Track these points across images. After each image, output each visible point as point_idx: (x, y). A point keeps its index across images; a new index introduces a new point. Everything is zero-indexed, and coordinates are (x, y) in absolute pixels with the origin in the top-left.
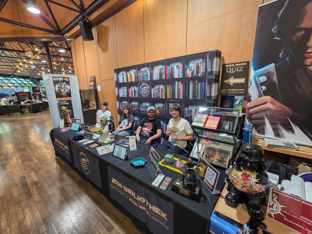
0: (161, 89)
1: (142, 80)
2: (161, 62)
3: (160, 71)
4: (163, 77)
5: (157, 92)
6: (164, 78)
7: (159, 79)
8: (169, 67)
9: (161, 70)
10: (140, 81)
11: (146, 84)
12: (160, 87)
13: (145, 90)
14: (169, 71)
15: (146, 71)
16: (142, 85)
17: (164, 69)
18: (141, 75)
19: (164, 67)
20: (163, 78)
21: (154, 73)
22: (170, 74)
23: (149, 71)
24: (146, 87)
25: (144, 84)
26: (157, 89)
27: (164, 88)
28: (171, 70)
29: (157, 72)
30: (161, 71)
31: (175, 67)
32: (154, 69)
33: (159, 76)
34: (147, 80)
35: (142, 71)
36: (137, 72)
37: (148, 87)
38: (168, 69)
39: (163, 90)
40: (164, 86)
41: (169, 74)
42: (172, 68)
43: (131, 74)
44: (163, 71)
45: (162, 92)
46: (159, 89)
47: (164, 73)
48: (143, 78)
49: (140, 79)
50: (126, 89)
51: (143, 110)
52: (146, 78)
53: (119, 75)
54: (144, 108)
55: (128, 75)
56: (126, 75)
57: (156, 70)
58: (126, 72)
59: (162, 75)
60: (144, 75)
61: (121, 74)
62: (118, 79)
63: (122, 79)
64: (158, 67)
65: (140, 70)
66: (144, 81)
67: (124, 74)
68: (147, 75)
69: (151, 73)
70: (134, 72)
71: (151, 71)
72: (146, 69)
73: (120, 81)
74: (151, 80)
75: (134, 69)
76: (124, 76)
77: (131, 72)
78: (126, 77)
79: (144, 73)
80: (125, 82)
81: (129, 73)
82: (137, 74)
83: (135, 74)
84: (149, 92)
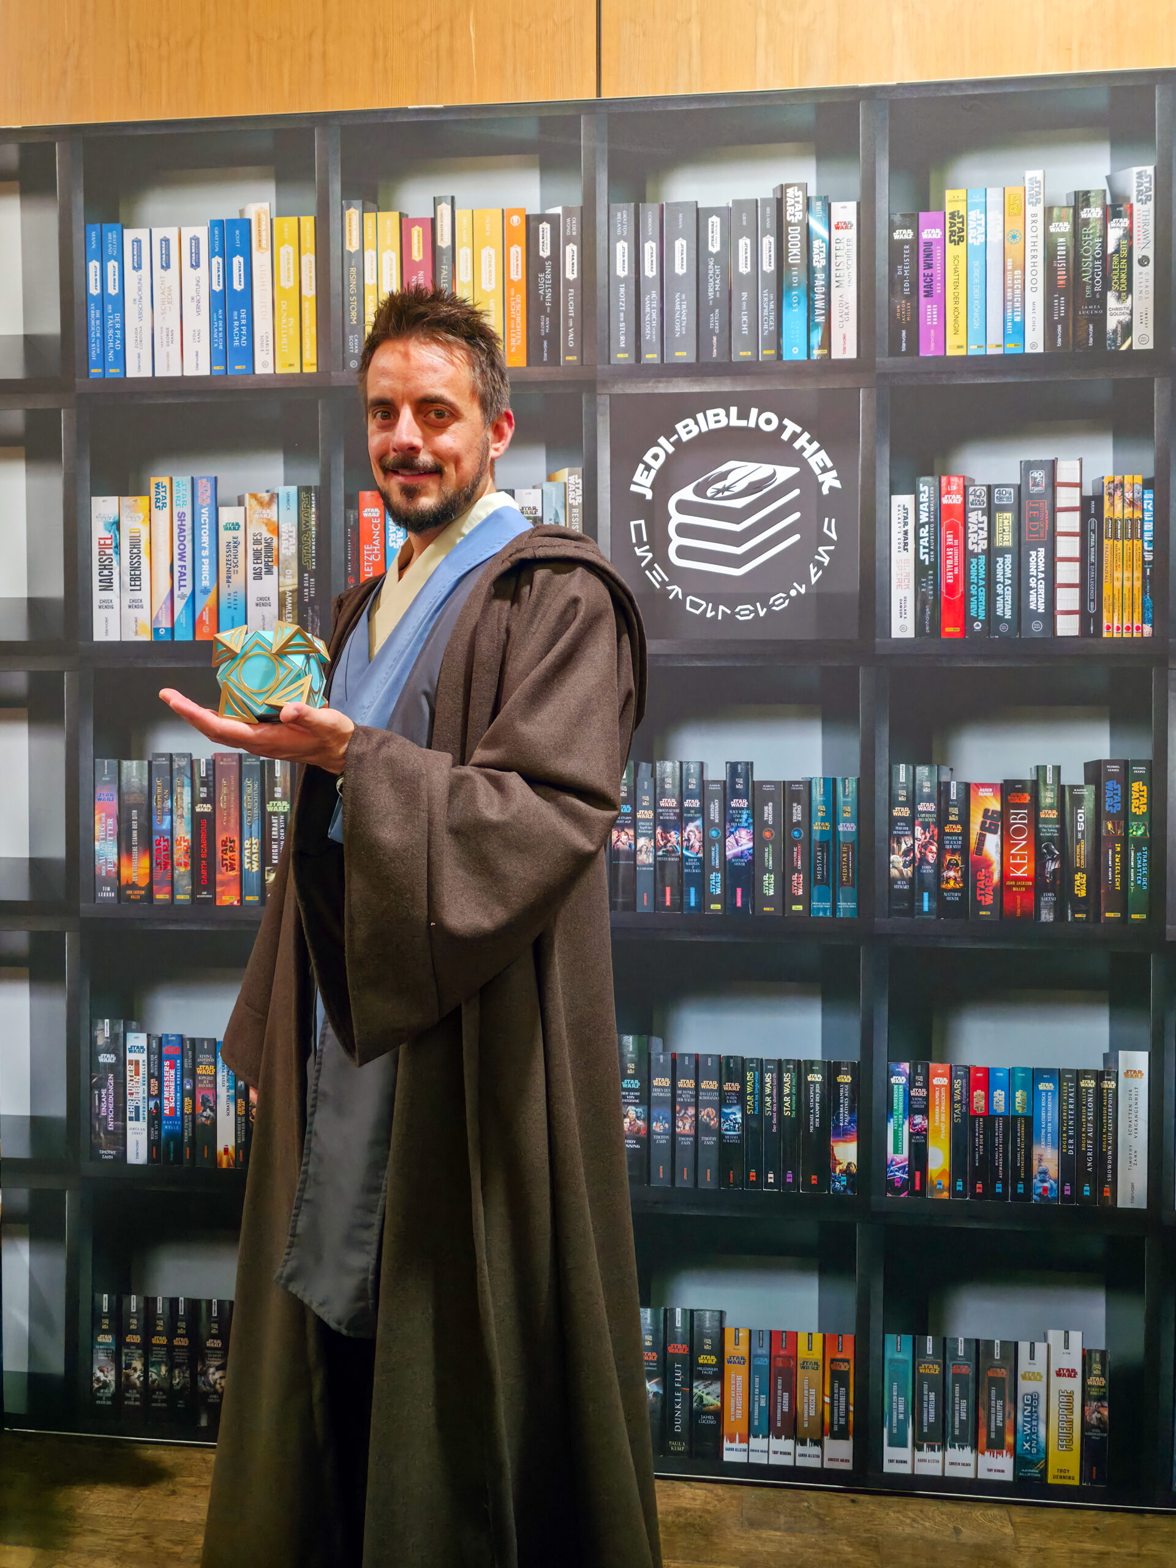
0: (1067, 497)
1: (683, 355)
2: (1100, 100)
3: (1066, 227)
4: (1112, 323)
5: (1005, 539)
6: (1143, 338)
7: (1035, 341)
9: (1094, 213)
10: (638, 370)
11: (764, 420)
12: (1052, 467)
15: (794, 213)
16: (687, 430)
18: (681, 265)
19: (1139, 177)
20: (1127, 329)
21: (954, 254)
23: (846, 211)
24: (763, 470)
25: (714, 419)
26: (1007, 497)
27: (1134, 481)
29: (1013, 237)
30: (1078, 225)
32: (953, 200)
33: (1036, 299)
34: (794, 351)
35: (700, 216)
36: (587, 213)
37: (817, 458)
39: (1115, 510)
40: (1147, 459)
43: (444, 241)
44: (1129, 234)
45: (1093, 539)
46: (1046, 504)
47: (1143, 261)
48: (714, 321)
49: (650, 331)
50: (274, 497)
51: (683, 858)
52: (767, 326)
53: (129, 235)
54: (699, 822)
55: (370, 255)
56: (309, 259)
57: (995, 217)
58: (311, 201)
59: (1107, 286)
60: (744, 267)
61: (188, 233)
62: (94, 313)
63: (199, 321)
64: (1034, 174)
65: (649, 190)
66: (728, 368)
67: (260, 236)
68: (796, 276)
69: (895, 248)
70: (516, 220)
71: (897, 218)
72: (783, 188)
73: (139, 342)
74: (884, 361)
75: (526, 166)
76: (261, 259)
77: (445, 209)
78: (310, 291)
79: (744, 244)
80: (265, 365)
81: (389, 221)
82: (571, 252)
83: (545, 252)
84: (828, 541)
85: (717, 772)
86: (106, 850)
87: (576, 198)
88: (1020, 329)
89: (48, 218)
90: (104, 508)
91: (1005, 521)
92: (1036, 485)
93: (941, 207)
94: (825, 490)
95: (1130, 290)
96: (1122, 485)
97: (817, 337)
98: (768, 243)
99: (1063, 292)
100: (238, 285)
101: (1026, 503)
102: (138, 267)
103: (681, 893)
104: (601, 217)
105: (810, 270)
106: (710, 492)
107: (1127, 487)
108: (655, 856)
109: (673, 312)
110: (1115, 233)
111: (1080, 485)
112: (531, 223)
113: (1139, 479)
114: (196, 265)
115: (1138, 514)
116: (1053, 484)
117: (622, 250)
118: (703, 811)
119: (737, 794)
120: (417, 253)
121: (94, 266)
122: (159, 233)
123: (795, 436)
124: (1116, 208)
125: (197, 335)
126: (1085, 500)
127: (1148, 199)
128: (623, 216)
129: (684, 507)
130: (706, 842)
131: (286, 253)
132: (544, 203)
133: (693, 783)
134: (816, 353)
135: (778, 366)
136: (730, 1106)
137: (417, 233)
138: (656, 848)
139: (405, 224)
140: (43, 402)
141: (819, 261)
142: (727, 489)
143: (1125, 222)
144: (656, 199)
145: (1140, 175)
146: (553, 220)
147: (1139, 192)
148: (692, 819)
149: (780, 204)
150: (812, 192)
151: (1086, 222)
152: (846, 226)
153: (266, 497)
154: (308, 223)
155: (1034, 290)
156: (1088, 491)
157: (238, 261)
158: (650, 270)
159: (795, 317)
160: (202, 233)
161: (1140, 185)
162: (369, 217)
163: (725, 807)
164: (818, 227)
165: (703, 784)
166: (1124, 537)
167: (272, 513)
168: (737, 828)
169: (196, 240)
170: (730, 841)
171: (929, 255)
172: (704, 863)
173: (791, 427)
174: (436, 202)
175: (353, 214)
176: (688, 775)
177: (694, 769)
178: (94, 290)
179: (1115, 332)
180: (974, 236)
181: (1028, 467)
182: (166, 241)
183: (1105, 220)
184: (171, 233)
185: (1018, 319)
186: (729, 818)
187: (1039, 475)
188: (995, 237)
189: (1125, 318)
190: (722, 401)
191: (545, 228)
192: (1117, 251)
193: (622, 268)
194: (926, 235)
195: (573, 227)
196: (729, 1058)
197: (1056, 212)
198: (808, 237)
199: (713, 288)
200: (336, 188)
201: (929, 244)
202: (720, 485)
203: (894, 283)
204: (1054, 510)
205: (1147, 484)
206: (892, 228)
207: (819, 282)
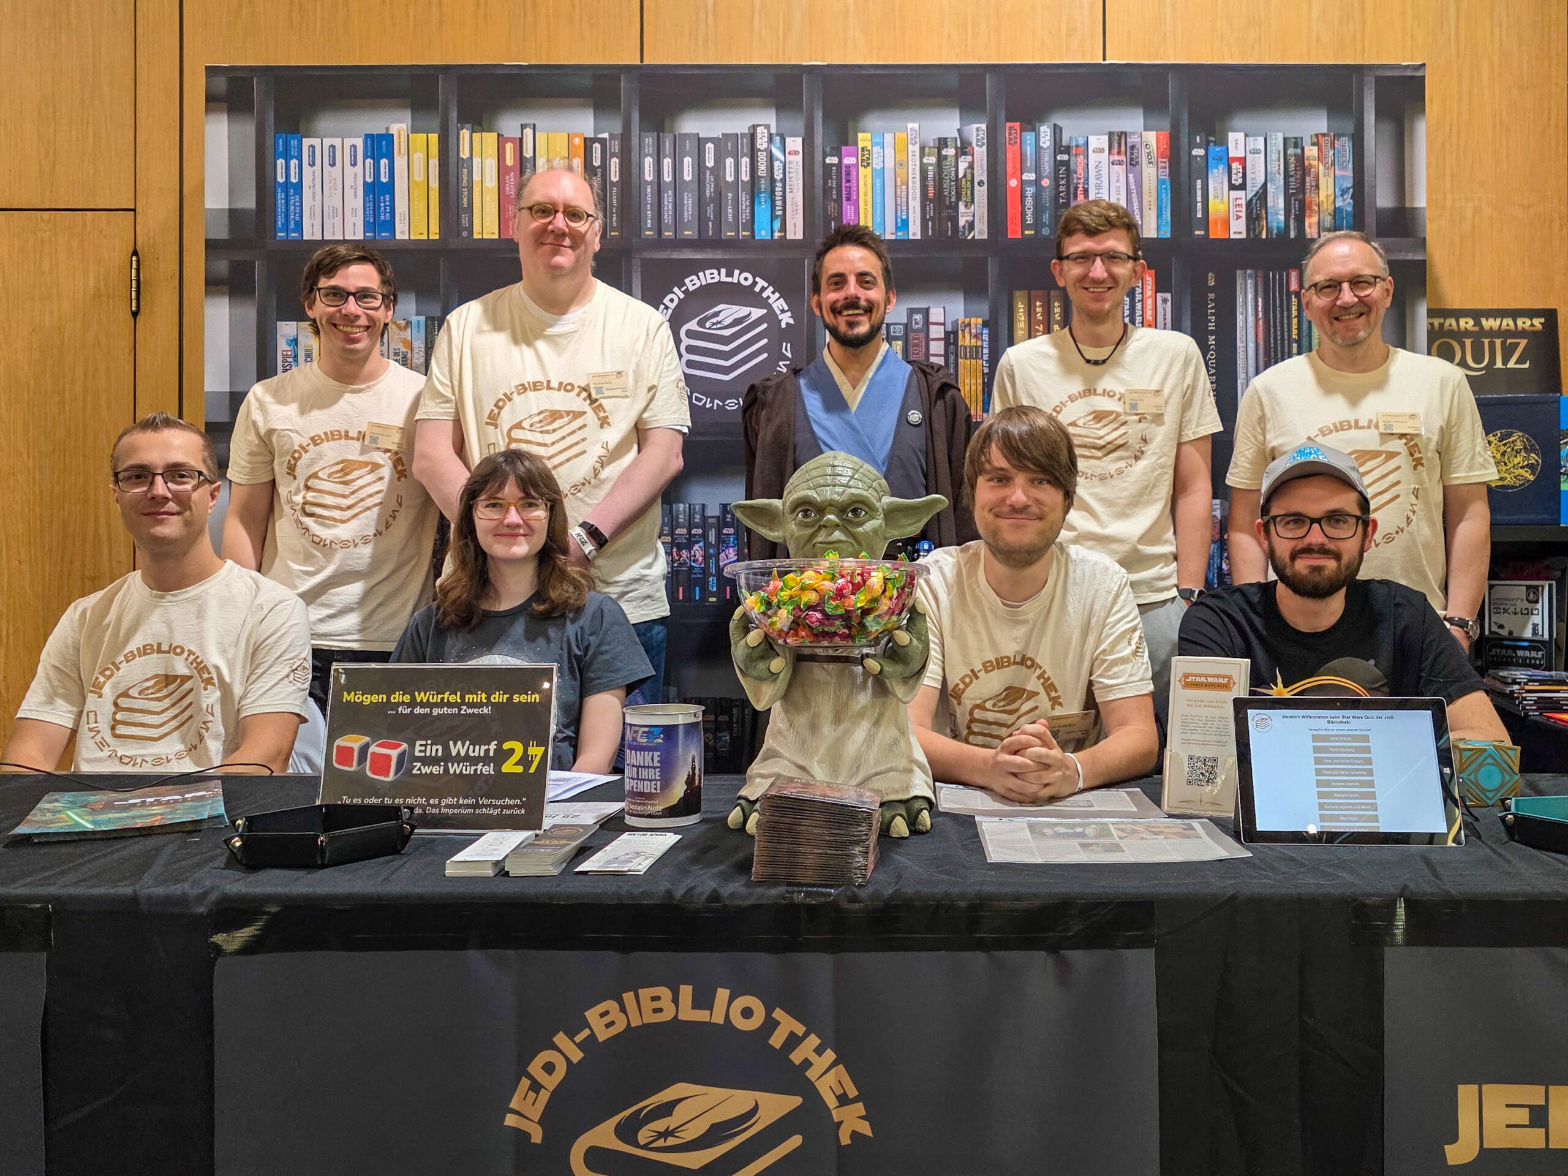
0: (936, 332)
1: (690, 233)
2: (953, 81)
3: (933, 160)
4: (962, 222)
6: (981, 232)
7: (915, 231)
8: (1029, 137)
9: (950, 152)
10: (660, 243)
11: (743, 278)
12: (926, 312)
13: (726, 340)
14: (1037, 169)
15: (762, 143)
16: (692, 283)
17: (980, 153)
18: (688, 175)
19: (977, 131)
20: (971, 226)
21: (864, 175)
22: (1047, 197)
23: (795, 143)
24: (744, 311)
25: (710, 276)
26: (899, 330)
27: (977, 322)
28: (1057, 164)
29: (901, 164)
30: (941, 159)
31: (1098, 141)
32: (864, 139)
33: (915, 204)
34: (763, 234)
35: (701, 142)
36: (625, 138)
37: (778, 304)
38: (1022, 156)
39: (966, 340)
40: (984, 308)
41: (1037, 197)
42: (1059, 147)
43: (528, 153)
44: (971, 166)
45: (952, 358)
46: (922, 335)
47: (981, 183)
48: (710, 211)
49: (667, 217)
50: (409, 323)
51: (691, 568)
52: (744, 216)
53: (306, 142)
54: (701, 544)
55: (476, 161)
56: (434, 162)
57: (889, 152)
58: (436, 123)
59: (959, 197)
60: (730, 178)
61: (349, 142)
62: (280, 195)
63: (356, 202)
64: (913, 126)
65: (667, 124)
66: (718, 243)
67: (399, 146)
68: (763, 185)
69: (827, 167)
70: (578, 141)
71: (828, 150)
72: (754, 127)
73: (312, 215)
75: (584, 106)
76: (400, 162)
77: (528, 132)
78: (435, 184)
79: (729, 162)
80: (402, 233)
81: (491, 138)
82: (615, 163)
83: (597, 163)
84: (786, 358)
85: (714, 511)
87: (618, 127)
88: (905, 223)
89: (248, 129)
90: (286, 329)
92: (917, 323)
93: (856, 144)
94: (783, 325)
95: (973, 202)
96: (969, 324)
97: (777, 224)
98: (745, 161)
99: (931, 201)
100: (384, 179)
101: (912, 335)
102: (312, 164)
103: (689, 591)
104: (635, 141)
105: (772, 181)
106: (708, 325)
107: (973, 326)
108: (673, 567)
109: (682, 205)
110: (963, 165)
111: (944, 324)
112: (588, 143)
113: (980, 321)
114: (354, 164)
115: (979, 343)
116: (927, 323)
117: (648, 161)
118: (704, 536)
119: (727, 525)
120: (509, 161)
121: (280, 162)
122: (328, 142)
123: (763, 289)
124: (964, 148)
125: (354, 211)
126: (947, 334)
127: (983, 144)
128: (649, 141)
129: (690, 334)
130: (706, 557)
131: (418, 157)
132: (596, 131)
133: (698, 518)
134: (777, 235)
135: (751, 242)
136: (722, 731)
137: (509, 147)
138: (673, 561)
139: (501, 141)
140: (240, 256)
141: (778, 175)
142: (719, 323)
143: (969, 158)
144: (672, 131)
145: (977, 129)
146: (603, 142)
147: (978, 140)
148: (697, 542)
149: (753, 137)
150: (773, 130)
151: (946, 157)
152: (796, 153)
153: (403, 323)
154: (434, 138)
155: (914, 199)
156: (949, 328)
157: (384, 162)
158: (667, 177)
159: (763, 210)
160: (359, 142)
161: (978, 135)
162: (476, 136)
163: (719, 533)
164: (777, 153)
165: (704, 518)
166: (971, 357)
167: (407, 334)
168: (727, 547)
169: (354, 147)
170: (722, 555)
171: (848, 174)
172: (705, 571)
173: (761, 283)
174: (523, 127)
175: (465, 134)
176: (695, 513)
177: (697, 508)
178: (281, 179)
179: (964, 227)
180: (877, 164)
181: (911, 312)
182: (333, 147)
183: (957, 157)
184: (337, 142)
185: (904, 217)
186: (721, 540)
187: (918, 317)
188: (890, 164)
189: (970, 219)
190: (716, 265)
191: (597, 146)
192: (965, 176)
193: (649, 176)
194: (847, 161)
195: (616, 146)
196: (721, 699)
197: (927, 150)
198: (771, 158)
199: (709, 190)
200: (454, 115)
201: (848, 167)
202: (714, 320)
203: (827, 191)
204: (928, 340)
205: (985, 324)
206: (825, 155)
207: (779, 189)
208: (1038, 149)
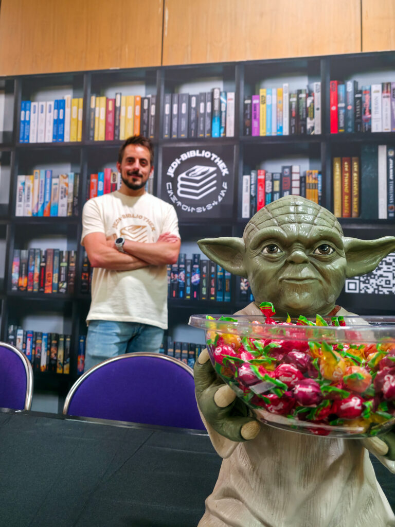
1: (183, 136)
2: (305, 64)
3: (294, 100)
4: (309, 126)
5: (277, 189)
6: (318, 131)
7: (286, 132)
8: (341, 87)
9: (303, 96)
10: (171, 140)
11: (206, 154)
12: (291, 168)
15: (216, 96)
16: (184, 157)
17: (318, 96)
18: (184, 111)
19: (316, 86)
20: (313, 128)
21: (262, 107)
22: (350, 115)
23: (231, 95)
24: (206, 168)
25: (192, 154)
26: (278, 176)
27: (315, 172)
29: (280, 102)
30: (299, 99)
31: (376, 88)
32: (262, 92)
33: (286, 119)
34: (216, 134)
35: (190, 97)
36: (158, 97)
37: (221, 165)
38: (338, 96)
39: (310, 180)
40: (319, 166)
41: (346, 115)
42: (356, 91)
43: (118, 105)
44: (313, 101)
45: (303, 189)
46: (289, 178)
47: (318, 109)
48: (193, 126)
49: (174, 129)
50: (67, 176)
51: (179, 283)
52: (208, 127)
53: (33, 104)
54: (184, 272)
55: (97, 109)
56: (81, 110)
57: (274, 97)
58: (82, 94)
59: (307, 116)
60: (202, 111)
61: (49, 103)
62: (22, 125)
63: (50, 128)
64: (285, 85)
65: (176, 90)
66: (196, 139)
67: (68, 104)
68: (217, 114)
69: (245, 106)
70: (138, 99)
71: (246, 97)
72: (213, 90)
73: (33, 133)
74: (242, 137)
75: (141, 84)
76: (68, 110)
77: (118, 96)
78: (80, 119)
79: (202, 105)
80: (67, 139)
81: (103, 99)
82: (153, 108)
83: (146, 107)
84: (224, 189)
85: (190, 257)
86: (15, 276)
87: (155, 92)
88: (281, 129)
89: (12, 100)
90: (21, 179)
91: (277, 183)
92: (286, 173)
93: (259, 94)
94: (224, 174)
95: (313, 117)
96: (311, 173)
97: (222, 130)
98: (209, 104)
99: (294, 118)
100: (61, 117)
101: (283, 179)
102: (34, 112)
103: (178, 293)
104: (162, 97)
105: (220, 112)
106: (190, 175)
107: (313, 174)
108: (171, 282)
109: (181, 123)
110: (309, 101)
111: (299, 173)
112: (142, 100)
113: (317, 172)
114: (50, 112)
115: (316, 182)
116: (291, 173)
117: (167, 107)
118: (185, 269)
119: (195, 264)
120: (110, 108)
121: (23, 113)
122: (41, 103)
123: (215, 159)
124: (310, 94)
125: (49, 131)
126: (301, 178)
127: (319, 92)
128: (168, 97)
129: (182, 179)
130: (186, 278)
131: (75, 108)
132: (146, 94)
133: (182, 260)
134: (222, 135)
135: (211, 139)
136: (191, 358)
137: (111, 103)
138: (171, 279)
139: (107, 100)
140: (6, 150)
141: (223, 109)
142: (195, 174)
143: (312, 98)
144: (178, 92)
145: (317, 85)
146: (149, 99)
147: (316, 90)
148: (182, 271)
149: (212, 94)
150: (222, 90)
151: (301, 98)
152: (231, 99)
153: (65, 176)
154: (81, 100)
155: (286, 117)
156: (302, 175)
157: (61, 111)
158: (175, 112)
159: (216, 125)
160: (52, 103)
161: (316, 87)
162: (98, 99)
163: (192, 268)
164: (223, 99)
165: (185, 260)
166: (313, 188)
167: (67, 180)
168: (195, 274)
169: (50, 106)
170: (193, 277)
171: (255, 107)
172: (185, 284)
173: (214, 156)
174: (116, 94)
175: (93, 98)
176: (181, 258)
177: (183, 256)
178: (22, 119)
179: (309, 129)
180: (268, 102)
181: (284, 168)
182: (42, 106)
183: (306, 98)
184: (44, 103)
185: (281, 125)
186: (193, 271)
187: (287, 170)
188: (274, 102)
189: (312, 125)
190: (195, 149)
191: (146, 101)
192: (310, 106)
193: (167, 111)
194: (255, 102)
195: (154, 100)
196: (191, 344)
197: (292, 95)
198: (220, 102)
199: (193, 117)
200: (89, 91)
201: (255, 105)
202: (193, 173)
203: (245, 115)
204: (291, 180)
205: (320, 173)
206: (245, 100)
207: (223, 114)
208: (346, 92)
